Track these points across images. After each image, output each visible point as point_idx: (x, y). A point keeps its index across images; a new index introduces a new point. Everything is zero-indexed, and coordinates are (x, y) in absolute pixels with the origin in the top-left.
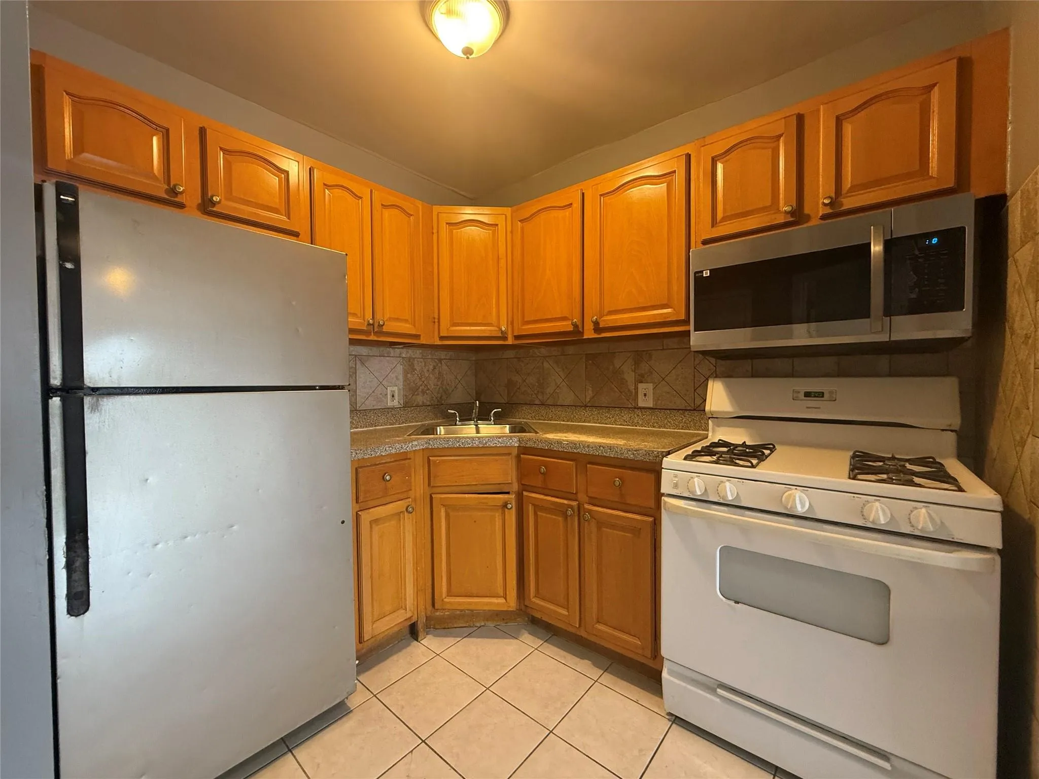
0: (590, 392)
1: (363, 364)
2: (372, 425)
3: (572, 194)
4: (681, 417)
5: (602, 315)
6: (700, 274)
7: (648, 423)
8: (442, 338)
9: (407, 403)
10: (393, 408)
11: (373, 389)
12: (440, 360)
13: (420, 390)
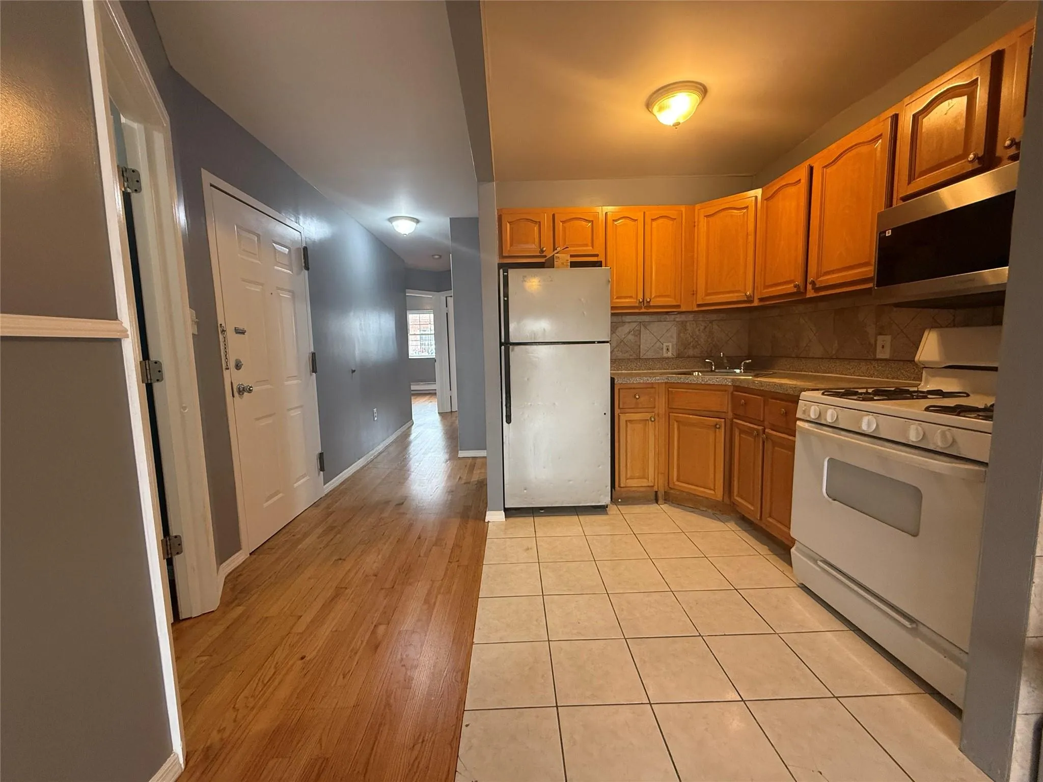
0: (836, 345)
1: (646, 327)
2: (650, 369)
3: (801, 173)
4: (914, 368)
5: (820, 275)
6: (883, 234)
7: (883, 374)
8: (699, 306)
9: (679, 354)
10: (668, 358)
11: (652, 345)
12: (711, 322)
13: (691, 345)
